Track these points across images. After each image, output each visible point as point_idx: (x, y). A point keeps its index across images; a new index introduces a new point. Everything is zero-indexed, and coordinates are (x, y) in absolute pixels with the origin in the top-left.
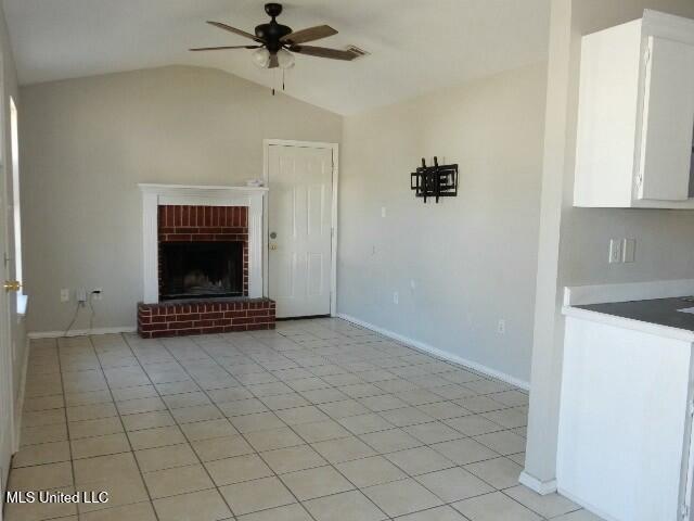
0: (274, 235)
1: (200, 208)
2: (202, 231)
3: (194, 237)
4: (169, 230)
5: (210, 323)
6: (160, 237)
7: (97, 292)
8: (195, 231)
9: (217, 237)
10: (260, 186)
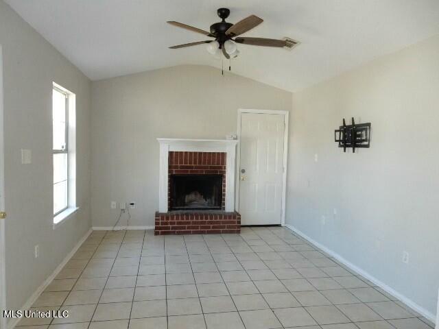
0: (243, 171)
2: (196, 167)
3: (191, 171)
4: (176, 167)
5: (197, 228)
6: (170, 171)
7: (132, 204)
8: (192, 167)
9: (205, 171)
10: (234, 139)
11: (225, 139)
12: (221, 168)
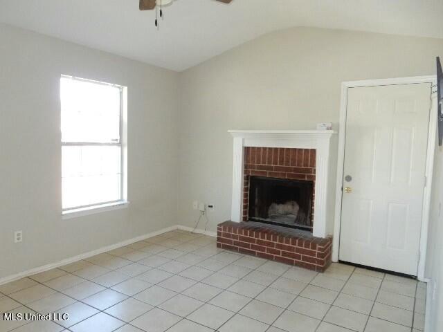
0: (349, 179)
1: (276, 149)
2: (277, 169)
3: (270, 173)
4: (252, 167)
5: (263, 249)
6: (246, 172)
7: (212, 207)
8: (271, 168)
9: (289, 175)
10: (328, 129)
11: (315, 128)
12: (309, 171)
